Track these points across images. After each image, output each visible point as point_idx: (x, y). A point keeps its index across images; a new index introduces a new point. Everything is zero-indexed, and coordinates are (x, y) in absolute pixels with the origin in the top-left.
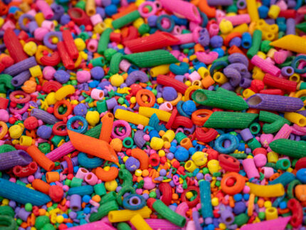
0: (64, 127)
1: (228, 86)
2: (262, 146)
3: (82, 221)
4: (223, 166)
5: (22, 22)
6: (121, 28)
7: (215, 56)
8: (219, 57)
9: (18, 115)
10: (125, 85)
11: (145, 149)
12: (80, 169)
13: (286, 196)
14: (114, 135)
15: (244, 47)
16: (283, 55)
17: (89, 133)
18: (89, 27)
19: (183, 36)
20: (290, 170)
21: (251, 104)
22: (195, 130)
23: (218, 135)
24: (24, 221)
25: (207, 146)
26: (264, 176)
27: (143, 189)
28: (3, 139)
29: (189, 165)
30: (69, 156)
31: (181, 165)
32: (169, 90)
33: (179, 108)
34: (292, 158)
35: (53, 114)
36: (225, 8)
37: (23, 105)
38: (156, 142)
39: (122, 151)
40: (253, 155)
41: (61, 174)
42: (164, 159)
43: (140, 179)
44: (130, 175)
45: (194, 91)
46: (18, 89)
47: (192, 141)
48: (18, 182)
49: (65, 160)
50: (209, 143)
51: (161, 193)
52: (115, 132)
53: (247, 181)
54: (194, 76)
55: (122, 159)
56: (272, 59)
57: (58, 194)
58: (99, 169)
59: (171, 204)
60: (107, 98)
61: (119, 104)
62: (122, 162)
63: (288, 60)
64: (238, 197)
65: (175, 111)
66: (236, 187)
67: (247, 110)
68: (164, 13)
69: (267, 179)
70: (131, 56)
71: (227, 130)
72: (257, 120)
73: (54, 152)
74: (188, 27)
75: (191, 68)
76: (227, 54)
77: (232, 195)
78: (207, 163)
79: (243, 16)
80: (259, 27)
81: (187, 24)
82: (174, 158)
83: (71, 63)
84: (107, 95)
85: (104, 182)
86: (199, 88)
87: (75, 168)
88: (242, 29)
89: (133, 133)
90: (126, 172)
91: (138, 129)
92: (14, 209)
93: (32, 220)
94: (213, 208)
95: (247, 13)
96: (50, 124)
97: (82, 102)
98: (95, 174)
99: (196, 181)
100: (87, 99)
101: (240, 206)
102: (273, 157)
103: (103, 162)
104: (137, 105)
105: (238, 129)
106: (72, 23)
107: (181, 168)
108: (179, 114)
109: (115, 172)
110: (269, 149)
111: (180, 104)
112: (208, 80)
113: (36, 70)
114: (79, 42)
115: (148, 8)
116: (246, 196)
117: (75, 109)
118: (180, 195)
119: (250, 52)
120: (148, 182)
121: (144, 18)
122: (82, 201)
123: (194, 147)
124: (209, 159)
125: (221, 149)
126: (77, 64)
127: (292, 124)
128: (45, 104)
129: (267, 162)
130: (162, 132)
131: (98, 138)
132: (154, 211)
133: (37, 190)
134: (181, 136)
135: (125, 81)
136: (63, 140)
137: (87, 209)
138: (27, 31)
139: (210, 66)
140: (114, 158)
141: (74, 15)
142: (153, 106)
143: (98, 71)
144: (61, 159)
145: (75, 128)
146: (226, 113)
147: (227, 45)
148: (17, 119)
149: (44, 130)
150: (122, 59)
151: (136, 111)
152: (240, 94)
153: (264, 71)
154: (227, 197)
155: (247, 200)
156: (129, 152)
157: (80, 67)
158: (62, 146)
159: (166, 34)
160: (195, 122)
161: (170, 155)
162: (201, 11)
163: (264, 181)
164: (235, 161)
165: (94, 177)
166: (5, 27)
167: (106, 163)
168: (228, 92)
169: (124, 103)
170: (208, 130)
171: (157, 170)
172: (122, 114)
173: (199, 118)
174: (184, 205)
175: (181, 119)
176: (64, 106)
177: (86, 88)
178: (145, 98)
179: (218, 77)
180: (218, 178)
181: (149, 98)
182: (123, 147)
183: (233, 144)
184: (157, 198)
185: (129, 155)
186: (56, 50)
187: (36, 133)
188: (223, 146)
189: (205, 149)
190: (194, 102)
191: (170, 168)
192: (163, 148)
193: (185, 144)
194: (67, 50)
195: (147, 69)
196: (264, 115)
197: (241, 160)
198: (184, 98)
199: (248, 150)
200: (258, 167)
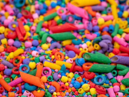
0: (18, 70)
1: (101, 51)
2: (118, 82)
4: (98, 91)
6: (48, 21)
7: (95, 36)
8: (97, 36)
10: (49, 49)
11: (58, 82)
12: (25, 91)
14: (43, 74)
15: (110, 32)
17: (30, 73)
18: (32, 20)
19: (79, 25)
21: (113, 60)
22: (84, 73)
23: (96, 76)
25: (90, 81)
26: (118, 96)
29: (81, 90)
30: (20, 84)
31: (76, 90)
32: (71, 52)
33: (76, 61)
35: (12, 63)
36: (101, 12)
38: (64, 78)
39: (47, 83)
40: (113, 86)
41: (16, 93)
42: (68, 87)
44: (50, 94)
45: (84, 53)
47: (82, 78)
49: (18, 86)
50: (91, 79)
52: (44, 73)
54: (84, 46)
55: (47, 87)
56: (124, 38)
58: (35, 91)
60: (40, 55)
61: (46, 59)
62: (46, 88)
65: (74, 63)
67: (111, 63)
68: (70, 14)
70: (53, 35)
71: (100, 73)
72: (115, 69)
73: (12, 82)
74: (82, 21)
75: (83, 42)
76: (101, 35)
78: (90, 89)
79: (110, 16)
80: (118, 22)
81: (81, 19)
82: (73, 86)
83: (22, 38)
84: (40, 54)
86: (87, 52)
87: (23, 91)
88: (109, 23)
89: (53, 74)
90: (48, 93)
91: (55, 72)
95: (112, 14)
96: (11, 68)
97: (27, 57)
98: (33, 93)
100: (30, 56)
102: (123, 87)
103: (37, 88)
104: (55, 60)
105: (106, 73)
106: (23, 18)
107: (76, 92)
108: (76, 65)
109: (43, 93)
110: (121, 83)
111: (77, 60)
112: (91, 48)
114: (27, 27)
115: (62, 11)
117: (24, 61)
119: (113, 34)
121: (59, 16)
123: (83, 81)
124: (91, 87)
125: (97, 83)
126: (25, 38)
128: (8, 58)
129: (120, 90)
131: (35, 76)
134: (77, 76)
135: (49, 47)
136: (17, 76)
139: (92, 41)
140: (42, 86)
142: (63, 60)
143: (36, 42)
144: (16, 86)
145: (23, 71)
146: (100, 64)
147: (101, 30)
149: (8, 71)
151: (54, 62)
152: (107, 55)
153: (120, 44)
156: (50, 83)
157: (27, 40)
158: (16, 79)
159: (70, 24)
160: (84, 69)
161: (71, 85)
162: (89, 13)
164: (103, 89)
165: (32, 95)
167: (39, 89)
168: (101, 54)
169: (48, 58)
170: (91, 73)
171: (64, 93)
172: (47, 64)
173: (86, 67)
175: (77, 67)
176: (18, 59)
177: (30, 50)
178: (59, 56)
179: (96, 47)
181: (61, 56)
182: (47, 80)
183: (103, 80)
185: (51, 85)
186: (15, 31)
187: (3, 73)
188: (98, 81)
189: (89, 83)
190: (84, 59)
191: (71, 92)
192: (68, 82)
193: (79, 80)
194: (20, 31)
195: (60, 42)
196: (119, 66)
197: (107, 89)
198: (79, 57)
199: (111, 84)
200: (115, 92)
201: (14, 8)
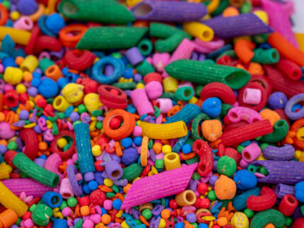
2: (156, 71)
4: (106, 101)
13: (190, 136)
20: (194, 100)
21: (139, 14)
22: (65, 53)
23: (97, 60)
25: (81, 75)
26: (159, 110)
29: (59, 102)
31: (49, 103)
33: (41, 25)
34: (195, 85)
38: (12, 73)
40: (145, 83)
42: (24, 97)
47: (61, 69)
50: (85, 71)
51: (23, 142)
53: (137, 120)
59: (38, 157)
64: (127, 141)
65: (36, 30)
66: (124, 129)
67: (133, 23)
69: (165, 115)
71: (108, 51)
72: (147, 36)
77: (118, 139)
78: (83, 98)
82: (39, 93)
94: (94, 158)
99: (69, 124)
101: (130, 154)
102: (170, 85)
105: (122, 49)
107: (48, 107)
108: (41, 33)
110: (165, 74)
111: (42, 20)
116: (137, 140)
118: (49, 144)
120: (5, 129)
123: (64, 76)
124: (85, 92)
125: (101, 78)
127: (193, 38)
129: (164, 91)
130: (19, 59)
132: (14, 168)
134: (47, 63)
142: (5, 25)
146: (106, 28)
154: (112, 143)
155: (139, 145)
160: (66, 44)
161: (33, 90)
163: (160, 118)
164: (120, 94)
170: (83, 53)
171: (15, 112)
173: (70, 37)
174: (55, 158)
175: (45, 39)
180: (99, 118)
183: (117, 71)
184: (18, 150)
188: (104, 73)
189: (79, 80)
190: (60, 15)
191: (34, 108)
192: (23, 81)
193: (52, 74)
196: (157, 28)
197: (129, 92)
198: (47, 11)
199: (138, 77)
200: (151, 100)
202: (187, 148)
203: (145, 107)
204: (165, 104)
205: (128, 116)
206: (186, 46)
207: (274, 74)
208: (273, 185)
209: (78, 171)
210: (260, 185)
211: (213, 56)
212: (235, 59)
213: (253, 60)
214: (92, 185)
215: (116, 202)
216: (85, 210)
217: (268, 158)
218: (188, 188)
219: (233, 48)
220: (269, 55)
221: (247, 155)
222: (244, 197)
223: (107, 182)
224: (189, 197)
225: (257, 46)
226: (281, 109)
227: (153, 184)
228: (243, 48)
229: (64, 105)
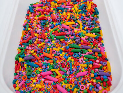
0: (42, 51)
1: (76, 43)
2: (83, 56)
3: (45, 71)
4: (75, 60)
5: (34, 29)
6: (54, 31)
7: (73, 37)
9: (33, 48)
11: (59, 56)
12: (45, 60)
13: (87, 67)
14: (52, 53)
15: (79, 36)
16: (87, 37)
17: (47, 53)
18: (48, 31)
19: (67, 33)
20: (88, 61)
21: (81, 47)
22: (69, 52)
24: (33, 71)
27: (58, 64)
28: (30, 53)
30: (43, 57)
32: (64, 44)
34: (89, 59)
35: (40, 48)
36: (76, 27)
37: (34, 46)
38: (61, 55)
41: (41, 61)
42: (62, 58)
43: (57, 62)
45: (69, 44)
46: (33, 43)
48: (33, 63)
50: (72, 55)
51: (62, 65)
54: (69, 41)
56: (85, 38)
57: (41, 65)
58: (49, 60)
59: (64, 68)
62: (54, 59)
63: (88, 38)
64: (78, 67)
66: (77, 65)
67: (80, 49)
68: (63, 28)
69: (84, 63)
70: (56, 37)
71: (75, 53)
72: (82, 51)
73: (40, 56)
74: (68, 31)
76: (76, 37)
77: (76, 66)
79: (79, 29)
80: (82, 32)
81: (68, 30)
83: (44, 38)
84: (51, 45)
85: (50, 63)
86: (70, 44)
88: (79, 32)
90: (55, 61)
91: (57, 52)
92: (31, 68)
93: (35, 71)
94: (72, 69)
95: (80, 28)
96: (39, 50)
97: (46, 46)
99: (69, 63)
101: (78, 69)
102: (85, 58)
105: (78, 52)
106: (44, 30)
107: (66, 60)
108: (66, 49)
109: (52, 61)
112: (72, 42)
113: (37, 39)
114: (46, 34)
115: (60, 27)
117: (45, 48)
118: (66, 66)
119: (80, 37)
120: (59, 63)
121: (59, 29)
122: (45, 67)
123: (69, 56)
124: (72, 58)
125: (74, 57)
126: (45, 38)
127: (89, 52)
128: (38, 46)
130: (62, 53)
131: (49, 54)
132: (60, 69)
133: (36, 64)
134: (66, 54)
135: (55, 42)
137: (46, 69)
138: (35, 31)
139: (72, 39)
140: (52, 58)
141: (45, 28)
143: (49, 40)
144: (41, 58)
145: (45, 51)
146: (76, 49)
147: (76, 35)
148: (33, 49)
149: (38, 52)
150: (54, 37)
151: (57, 48)
152: (78, 45)
153: (83, 40)
154: (75, 67)
157: (46, 39)
158: (42, 55)
159: (63, 33)
161: (64, 58)
162: (71, 28)
163: (83, 64)
165: (48, 62)
166: (31, 30)
168: (76, 45)
169: (55, 46)
170: (72, 53)
171: (61, 61)
172: (54, 49)
173: (70, 50)
174: (66, 68)
175: (66, 50)
176: (42, 47)
177: (47, 43)
178: (59, 46)
179: (74, 42)
180: (74, 63)
182: (54, 56)
183: (77, 56)
184: (61, 66)
185: (56, 57)
186: (41, 35)
187: (36, 52)
188: (75, 56)
191: (64, 60)
192: (62, 56)
194: (43, 35)
195: (60, 40)
196: (83, 50)
197: (78, 59)
198: (67, 46)
199: (80, 57)
200: (82, 61)
201: (41, 26)
202: (87, 68)
203: (81, 62)
204: (84, 61)
205: (78, 63)
206: (88, 53)
207: (101, 58)
208: (100, 76)
209: (70, 70)
210: (98, 75)
211: (92, 55)
212: (95, 55)
213: (98, 56)
214: (72, 73)
215: (75, 76)
216: (70, 77)
217: (99, 71)
218: (87, 75)
219: (95, 54)
220: (100, 55)
221: (96, 71)
222: (95, 77)
223: (74, 73)
224: (87, 76)
225: (99, 54)
226: (102, 64)
227: (81, 74)
228: (96, 54)
229: (68, 60)
